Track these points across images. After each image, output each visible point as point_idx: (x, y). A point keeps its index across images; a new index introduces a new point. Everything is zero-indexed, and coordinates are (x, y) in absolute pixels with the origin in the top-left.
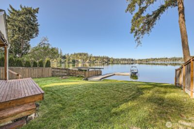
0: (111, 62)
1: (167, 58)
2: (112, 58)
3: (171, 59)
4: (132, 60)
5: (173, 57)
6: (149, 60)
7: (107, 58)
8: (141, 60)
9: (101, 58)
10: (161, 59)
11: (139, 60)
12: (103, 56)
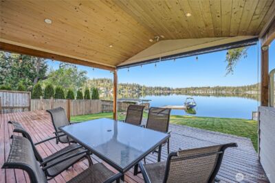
0: (142, 92)
1: (209, 88)
2: (144, 86)
3: (213, 89)
4: (169, 89)
5: (216, 86)
6: (189, 89)
7: (138, 86)
8: (180, 90)
9: (130, 85)
10: (203, 89)
11: (177, 89)
12: (132, 83)
